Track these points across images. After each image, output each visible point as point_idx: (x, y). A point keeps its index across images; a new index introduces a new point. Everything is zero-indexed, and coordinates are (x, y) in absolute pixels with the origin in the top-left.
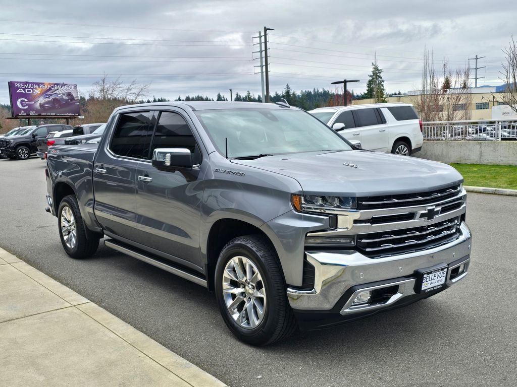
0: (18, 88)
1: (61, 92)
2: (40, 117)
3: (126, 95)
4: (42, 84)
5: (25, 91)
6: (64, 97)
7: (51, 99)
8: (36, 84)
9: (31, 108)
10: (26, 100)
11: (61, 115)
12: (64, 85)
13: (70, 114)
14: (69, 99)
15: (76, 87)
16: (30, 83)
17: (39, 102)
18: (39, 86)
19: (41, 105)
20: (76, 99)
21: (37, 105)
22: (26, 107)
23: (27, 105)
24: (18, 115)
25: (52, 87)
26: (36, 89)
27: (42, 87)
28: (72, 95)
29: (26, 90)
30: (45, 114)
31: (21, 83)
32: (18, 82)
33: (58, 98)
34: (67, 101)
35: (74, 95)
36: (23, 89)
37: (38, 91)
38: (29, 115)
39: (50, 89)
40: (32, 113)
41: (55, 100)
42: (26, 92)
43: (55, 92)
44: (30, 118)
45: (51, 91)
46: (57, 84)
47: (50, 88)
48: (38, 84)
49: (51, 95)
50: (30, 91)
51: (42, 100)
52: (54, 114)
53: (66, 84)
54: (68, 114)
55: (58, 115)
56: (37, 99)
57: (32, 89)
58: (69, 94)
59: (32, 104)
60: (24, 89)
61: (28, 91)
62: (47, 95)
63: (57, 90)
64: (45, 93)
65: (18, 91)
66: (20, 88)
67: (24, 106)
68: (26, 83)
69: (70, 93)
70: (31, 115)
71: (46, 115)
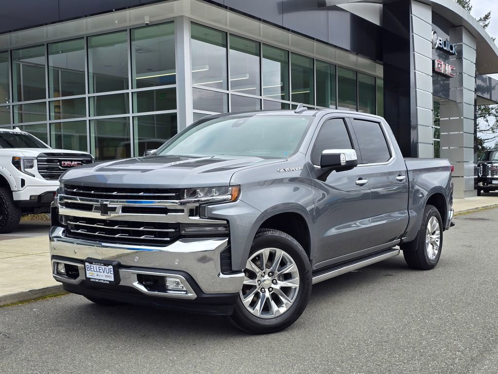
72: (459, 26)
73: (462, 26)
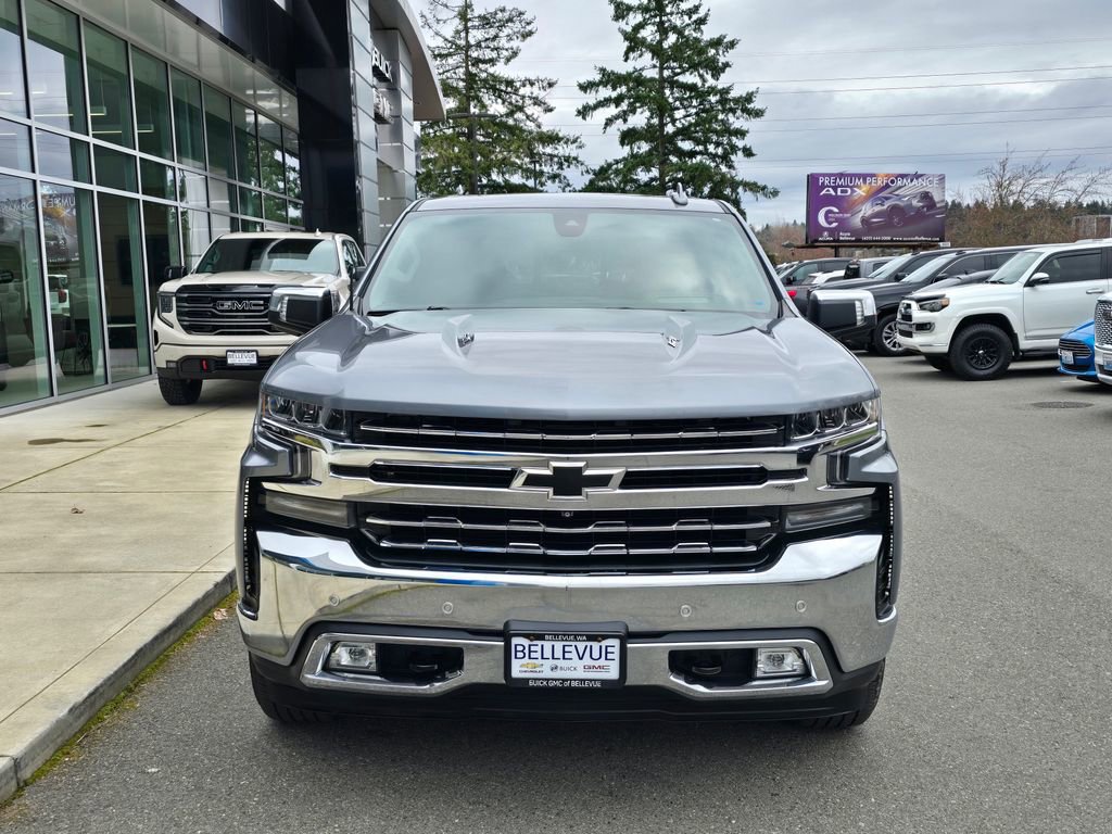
0: (823, 186)
1: (908, 193)
2: (858, 244)
3: (1052, 195)
4: (872, 175)
5: (836, 192)
6: (915, 203)
7: (885, 207)
8: (859, 176)
9: (843, 225)
10: (836, 210)
11: (902, 241)
12: (917, 176)
13: (923, 238)
14: (923, 207)
15: (942, 179)
16: (848, 175)
17: (861, 215)
18: (865, 181)
19: (865, 221)
20: (938, 205)
21: (857, 221)
22: (834, 225)
23: (837, 220)
24: (817, 241)
25: (892, 182)
26: (858, 186)
27: (870, 183)
28: (932, 198)
29: (839, 189)
30: (870, 238)
31: (830, 175)
32: (824, 175)
33: (902, 204)
34: (918, 210)
35: (937, 198)
36: (832, 187)
37: (861, 192)
38: (838, 241)
39: (887, 186)
40: (844, 236)
41: (894, 208)
42: (839, 193)
43: (896, 193)
44: (839, 246)
45: (889, 190)
46: (903, 176)
47: (887, 184)
48: (864, 177)
49: (887, 198)
50: (846, 192)
51: (867, 210)
52: (889, 238)
53: (922, 175)
54: (917, 238)
55: (896, 241)
56: (857, 209)
57: (851, 187)
58: (926, 196)
59: (848, 218)
60: (835, 189)
61: (842, 191)
62: (879, 199)
63: (900, 187)
64: (876, 195)
65: (824, 192)
66: (828, 186)
67: (830, 223)
68: (841, 175)
69: (927, 193)
70: (843, 241)
71: (873, 241)
72: (390, 29)
73: (396, 29)
